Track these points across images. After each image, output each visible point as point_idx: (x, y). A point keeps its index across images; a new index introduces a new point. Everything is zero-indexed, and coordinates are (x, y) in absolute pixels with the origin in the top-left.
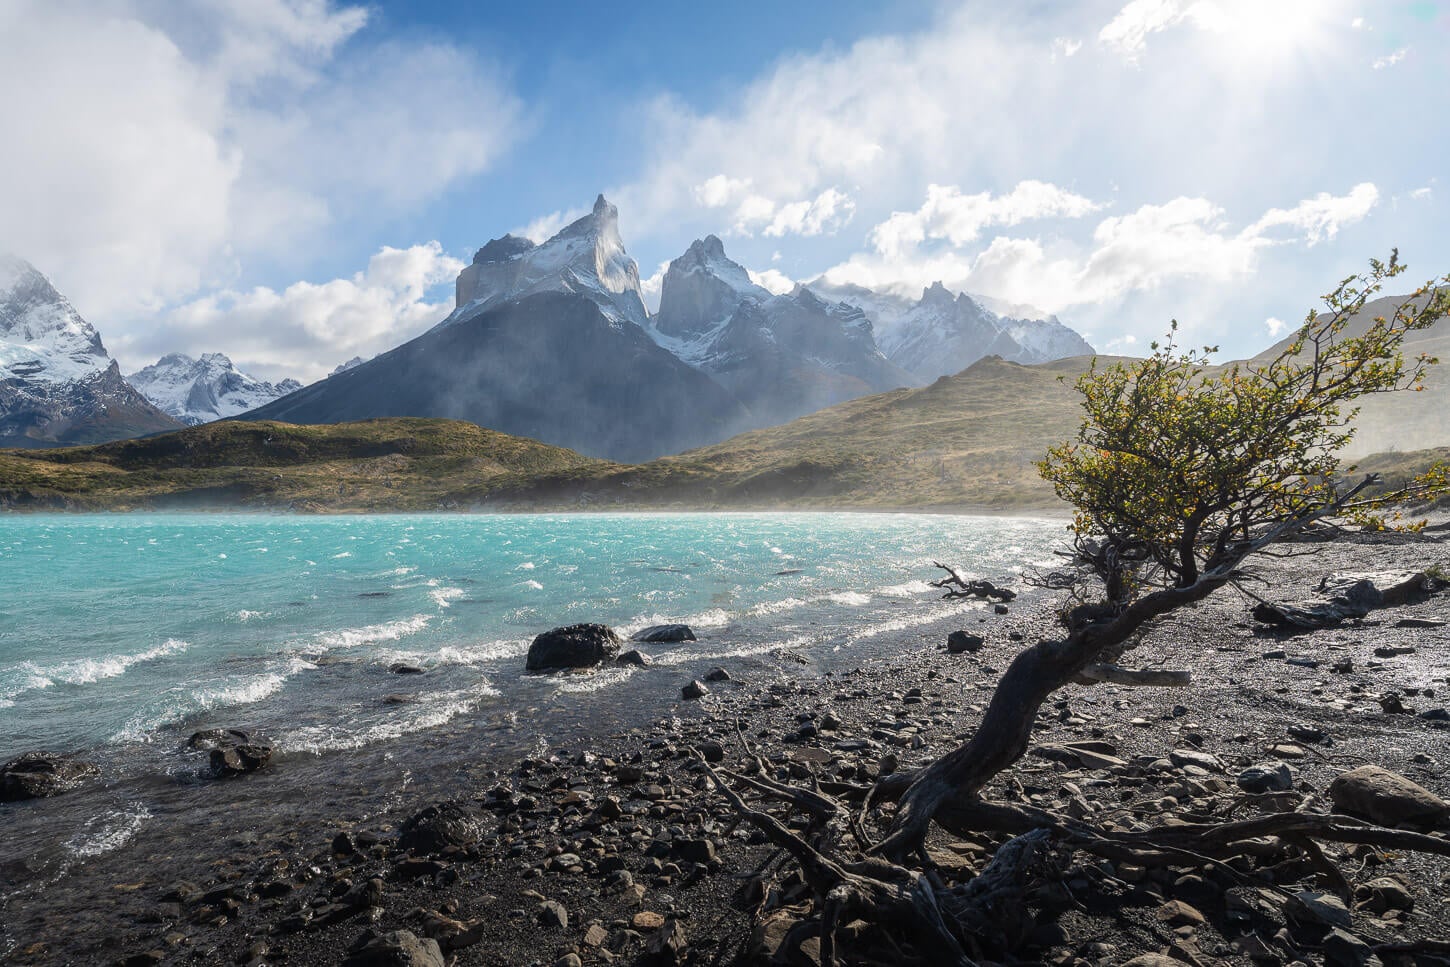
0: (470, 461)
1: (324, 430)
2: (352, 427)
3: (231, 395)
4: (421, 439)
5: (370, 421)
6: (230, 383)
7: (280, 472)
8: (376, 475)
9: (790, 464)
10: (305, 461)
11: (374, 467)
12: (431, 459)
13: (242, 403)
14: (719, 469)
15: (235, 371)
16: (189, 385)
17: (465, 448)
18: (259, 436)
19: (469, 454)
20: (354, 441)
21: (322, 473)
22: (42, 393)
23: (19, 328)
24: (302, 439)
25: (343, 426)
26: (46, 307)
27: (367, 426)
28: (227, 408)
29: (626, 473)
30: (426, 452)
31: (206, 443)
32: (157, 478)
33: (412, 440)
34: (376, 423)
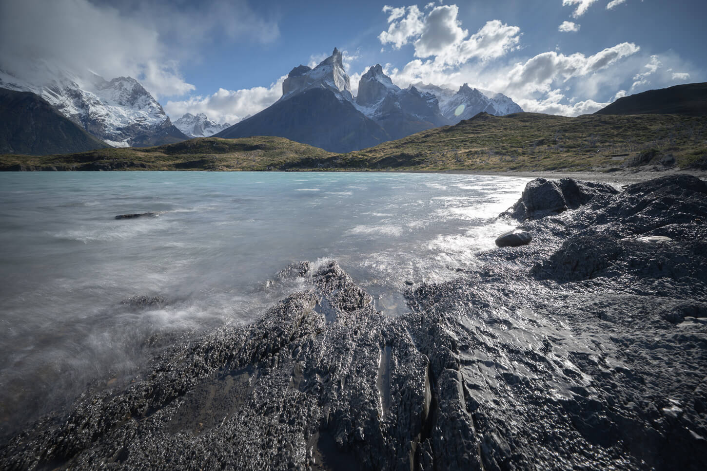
0: (285, 152)
1: (234, 141)
2: (244, 140)
3: (208, 129)
4: (268, 144)
5: (250, 137)
6: (207, 124)
7: (218, 156)
8: (251, 157)
9: (397, 154)
10: (228, 152)
11: (251, 154)
12: (271, 152)
13: (212, 132)
14: (371, 155)
15: (208, 120)
16: (194, 125)
17: (283, 148)
18: (212, 143)
19: (285, 150)
20: (245, 145)
21: (233, 156)
22: (146, 128)
23: (136, 105)
24: (226, 144)
25: (241, 139)
26: (143, 97)
27: (249, 139)
28: (206, 134)
29: (335, 157)
30: (269, 149)
31: (194, 145)
32: (177, 158)
33: (265, 145)
34: (252, 138)
